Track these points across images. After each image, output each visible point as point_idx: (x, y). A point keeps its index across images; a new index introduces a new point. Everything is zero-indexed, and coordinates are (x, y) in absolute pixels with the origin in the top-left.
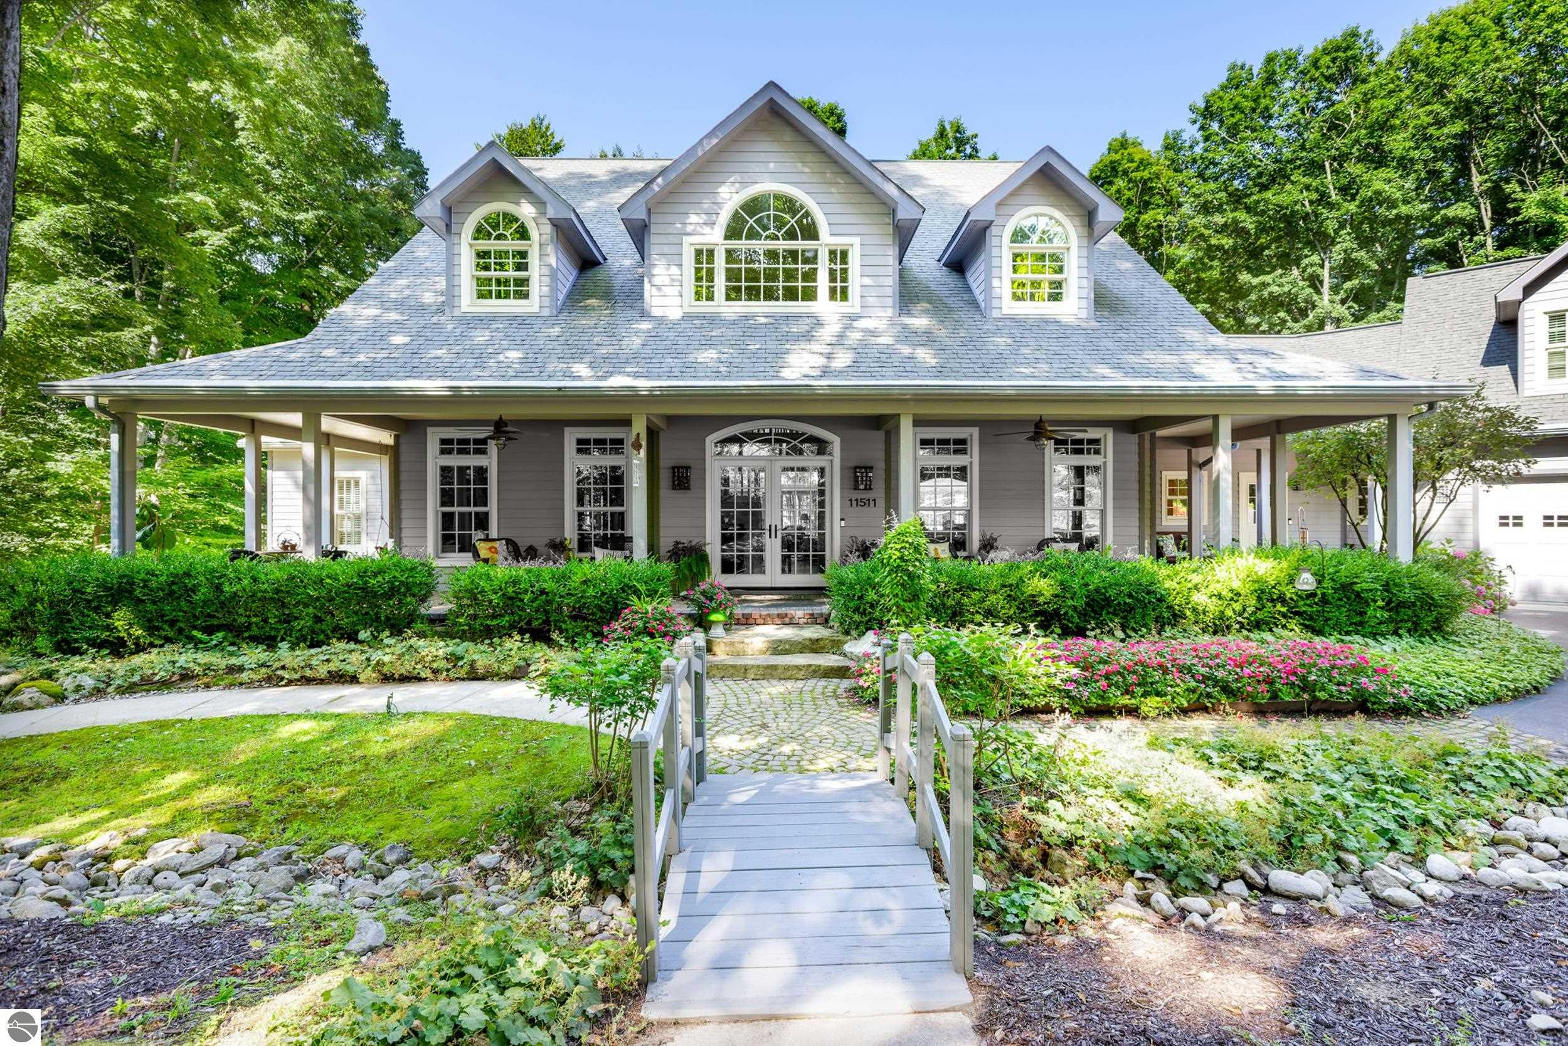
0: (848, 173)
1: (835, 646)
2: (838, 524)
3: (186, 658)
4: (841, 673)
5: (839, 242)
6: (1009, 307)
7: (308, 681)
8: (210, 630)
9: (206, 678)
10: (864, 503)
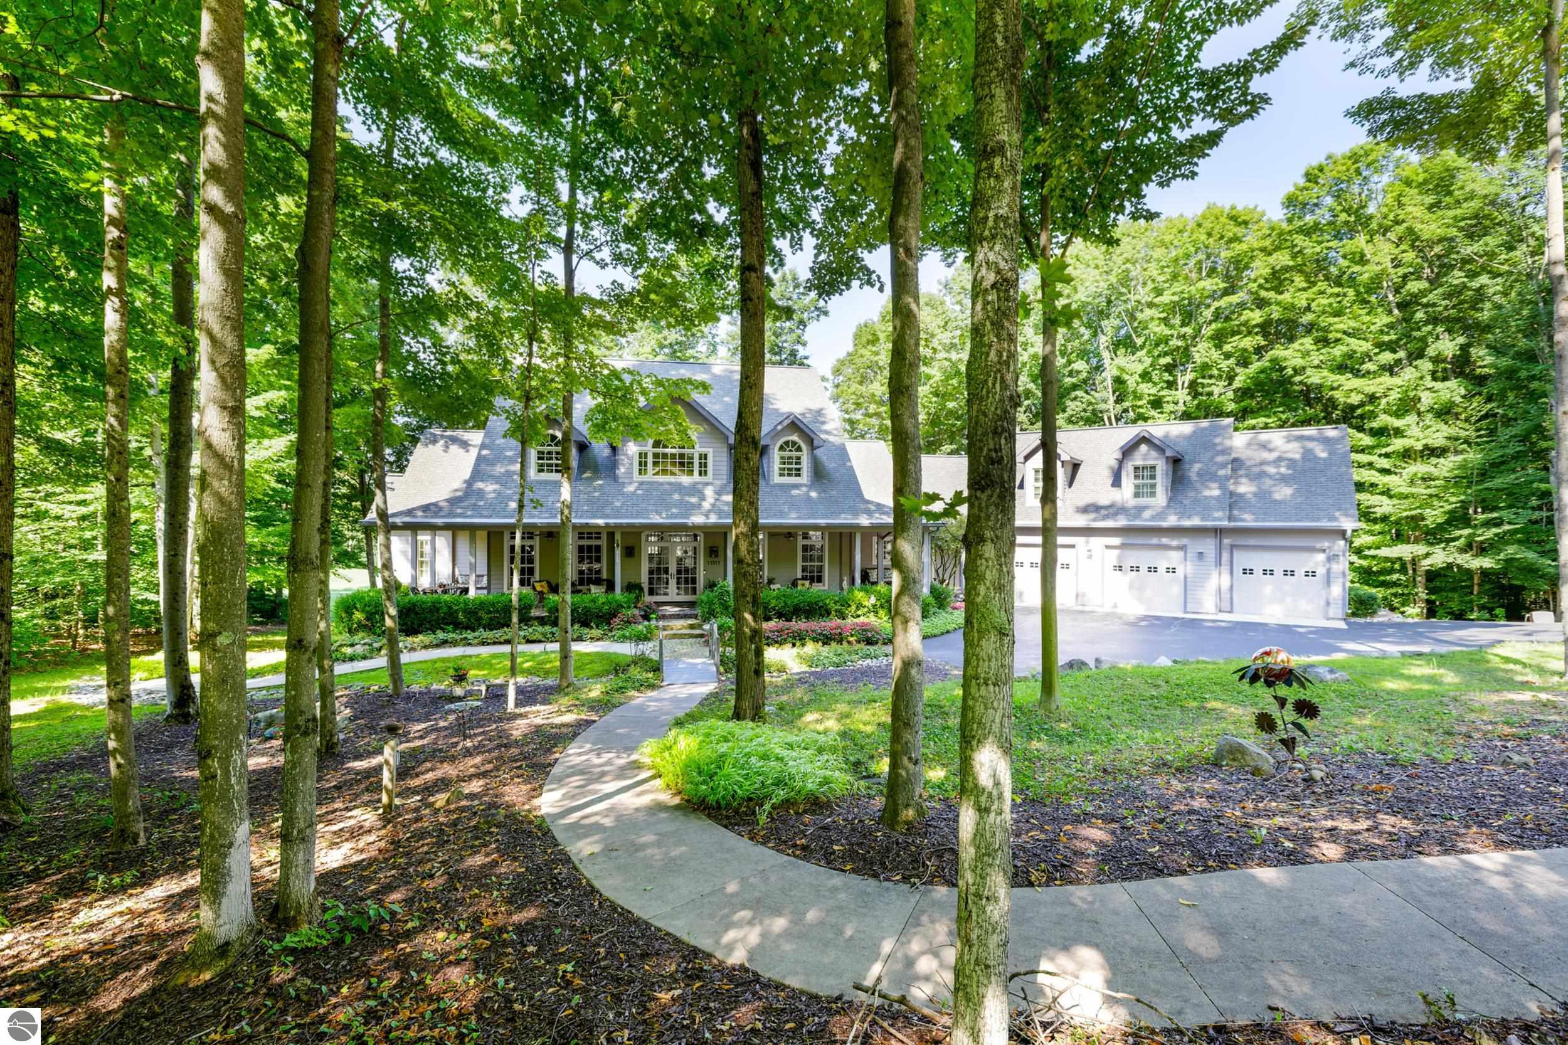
0: (706, 420)
1: (700, 626)
2: (702, 573)
3: (441, 635)
4: (702, 636)
5: (703, 450)
6: (777, 479)
7: (495, 643)
8: (448, 624)
9: (454, 643)
10: (714, 563)
